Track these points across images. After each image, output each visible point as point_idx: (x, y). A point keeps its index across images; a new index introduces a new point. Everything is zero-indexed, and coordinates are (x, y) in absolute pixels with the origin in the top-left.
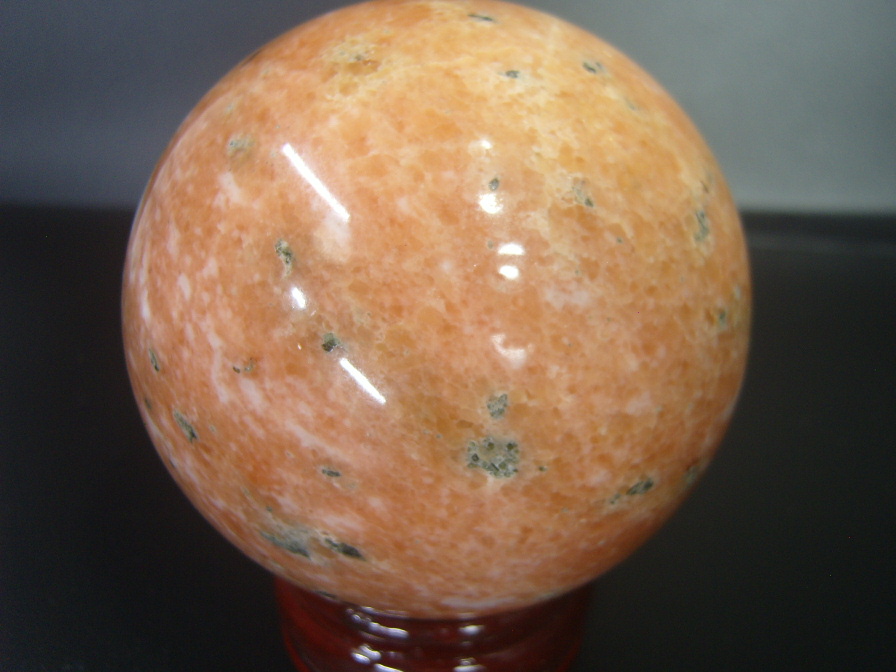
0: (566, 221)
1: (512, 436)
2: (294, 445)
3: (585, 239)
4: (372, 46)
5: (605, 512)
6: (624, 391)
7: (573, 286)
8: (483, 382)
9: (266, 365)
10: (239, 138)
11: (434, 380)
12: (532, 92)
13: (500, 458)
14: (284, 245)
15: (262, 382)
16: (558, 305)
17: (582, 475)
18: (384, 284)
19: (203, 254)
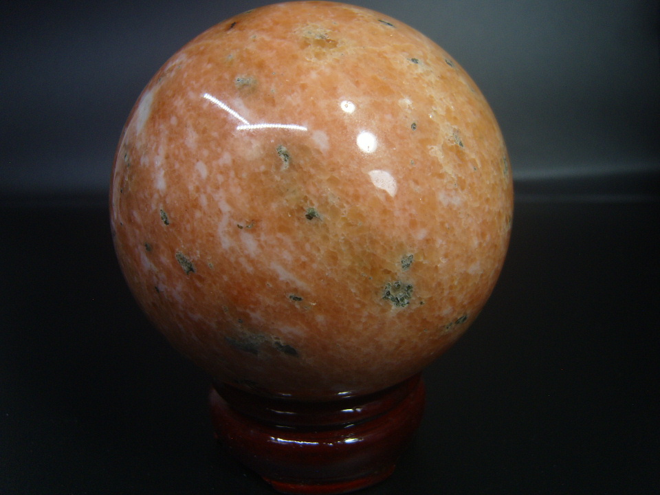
0: (450, 153)
1: (411, 282)
2: (274, 279)
3: (459, 165)
4: (328, 31)
5: (442, 333)
6: (470, 260)
7: (453, 193)
8: (401, 245)
9: (264, 224)
10: (243, 77)
11: (373, 242)
12: (428, 73)
13: (400, 294)
14: (284, 149)
15: (259, 235)
16: (445, 203)
17: (440, 308)
18: (350, 180)
19: (219, 150)
